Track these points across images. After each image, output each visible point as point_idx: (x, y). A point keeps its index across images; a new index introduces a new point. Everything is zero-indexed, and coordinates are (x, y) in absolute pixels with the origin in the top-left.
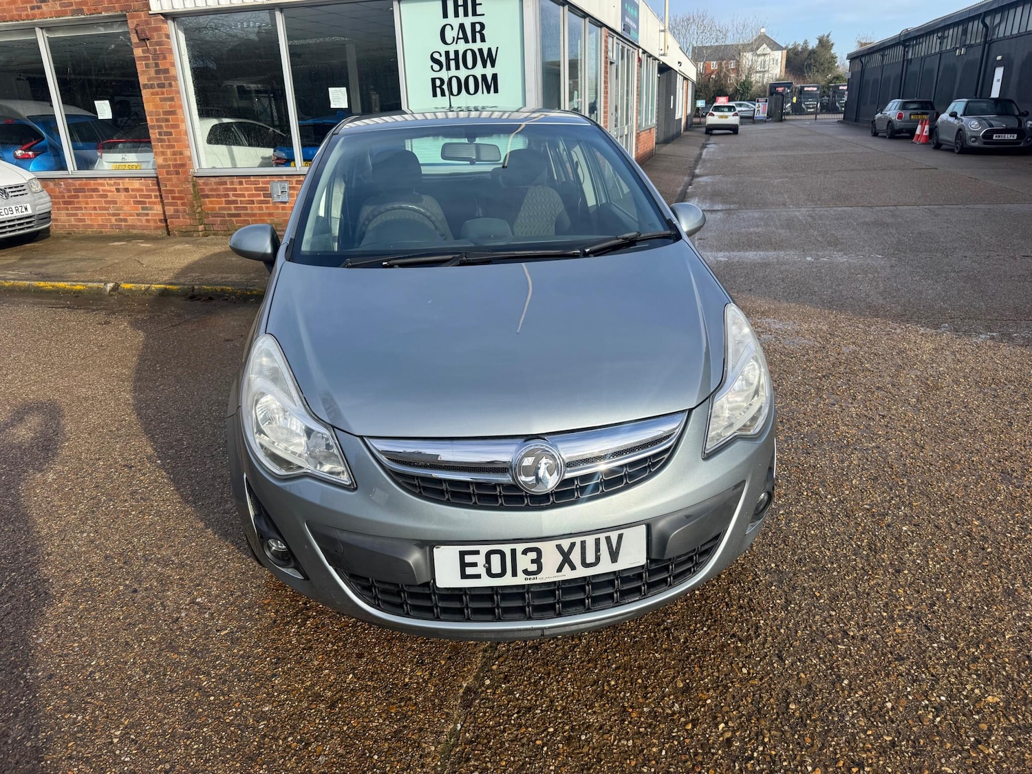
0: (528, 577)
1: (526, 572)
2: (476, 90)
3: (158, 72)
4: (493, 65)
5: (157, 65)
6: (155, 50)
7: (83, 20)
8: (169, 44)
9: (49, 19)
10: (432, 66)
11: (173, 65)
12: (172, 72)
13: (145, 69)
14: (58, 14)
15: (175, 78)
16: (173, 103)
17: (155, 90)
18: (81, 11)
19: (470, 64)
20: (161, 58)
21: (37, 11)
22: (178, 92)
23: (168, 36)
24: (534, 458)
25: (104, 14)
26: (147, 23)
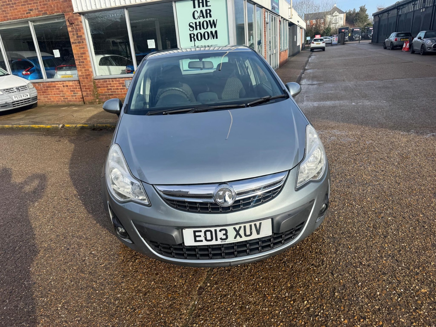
0: (222, 241)
1: (221, 239)
2: (208, 38)
3: (78, 37)
4: (215, 27)
5: (77, 34)
6: (76, 28)
7: (47, 17)
8: (82, 25)
9: (33, 17)
10: (189, 29)
11: (84, 33)
12: (83, 37)
13: (72, 36)
14: (37, 15)
15: (85, 39)
16: (84, 49)
17: (77, 44)
18: (46, 13)
19: (205, 27)
20: (79, 31)
21: (29, 15)
22: (86, 45)
23: (81, 22)
24: (223, 192)
25: (55, 14)
26: (73, 17)
